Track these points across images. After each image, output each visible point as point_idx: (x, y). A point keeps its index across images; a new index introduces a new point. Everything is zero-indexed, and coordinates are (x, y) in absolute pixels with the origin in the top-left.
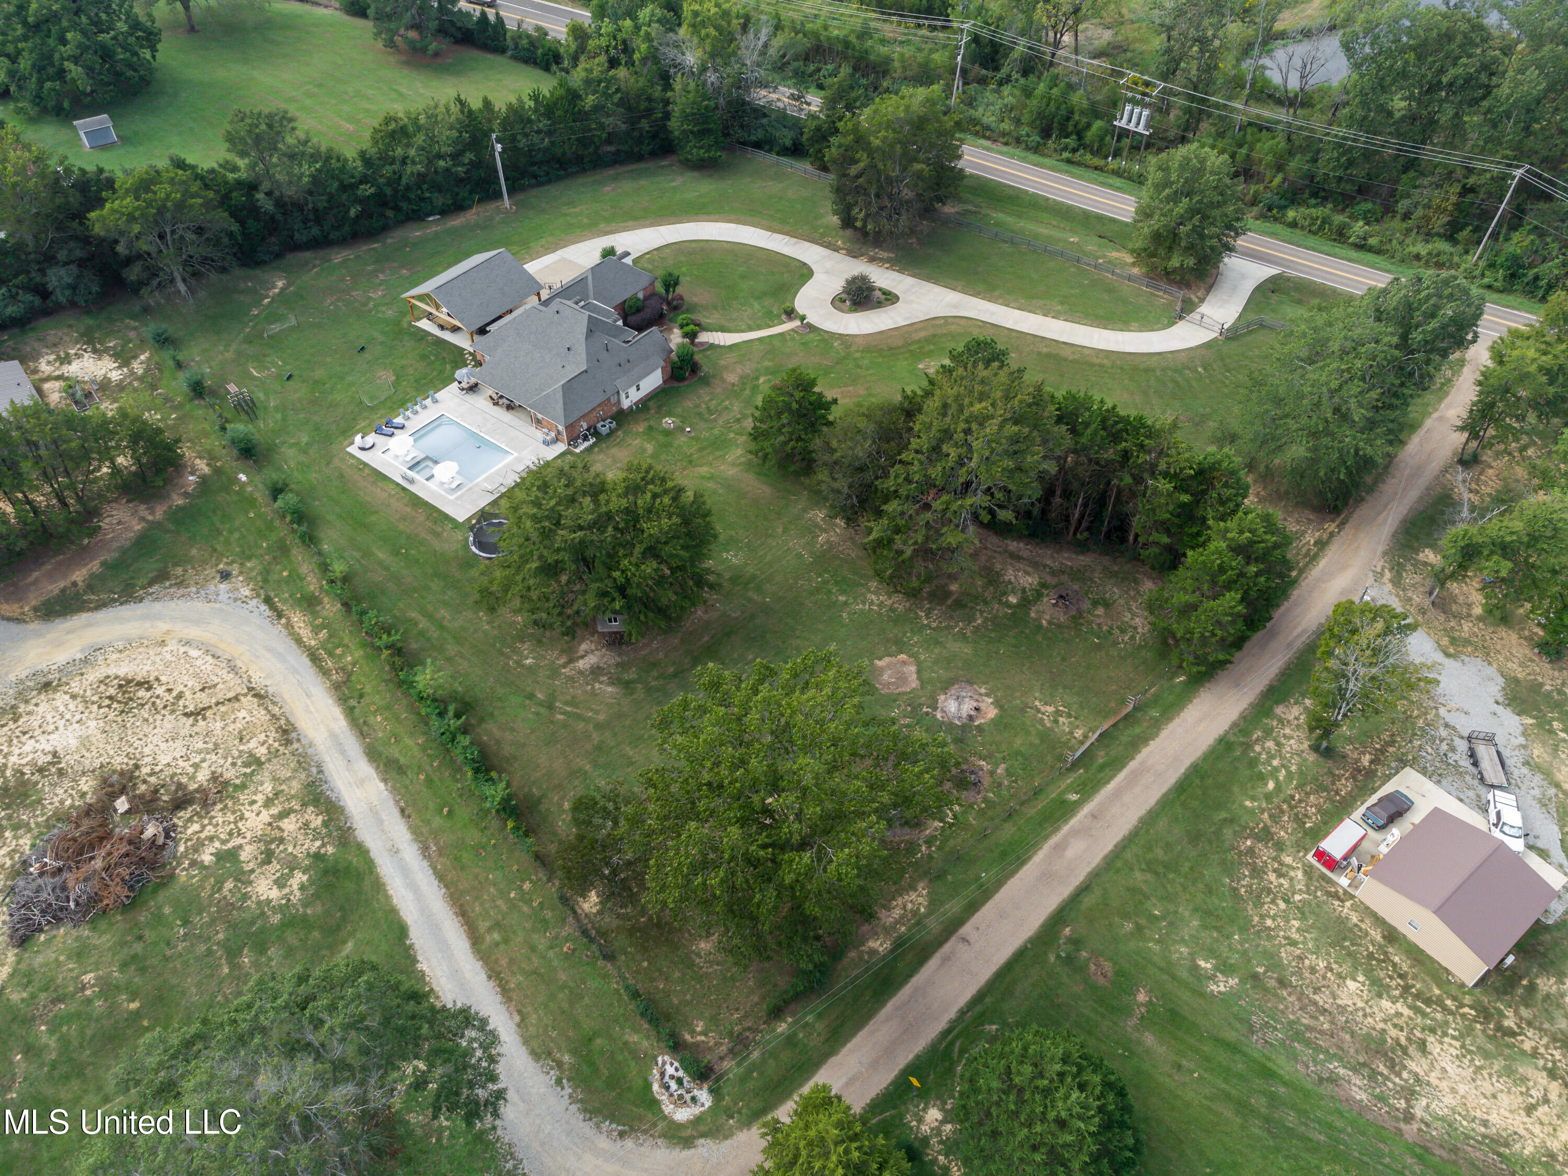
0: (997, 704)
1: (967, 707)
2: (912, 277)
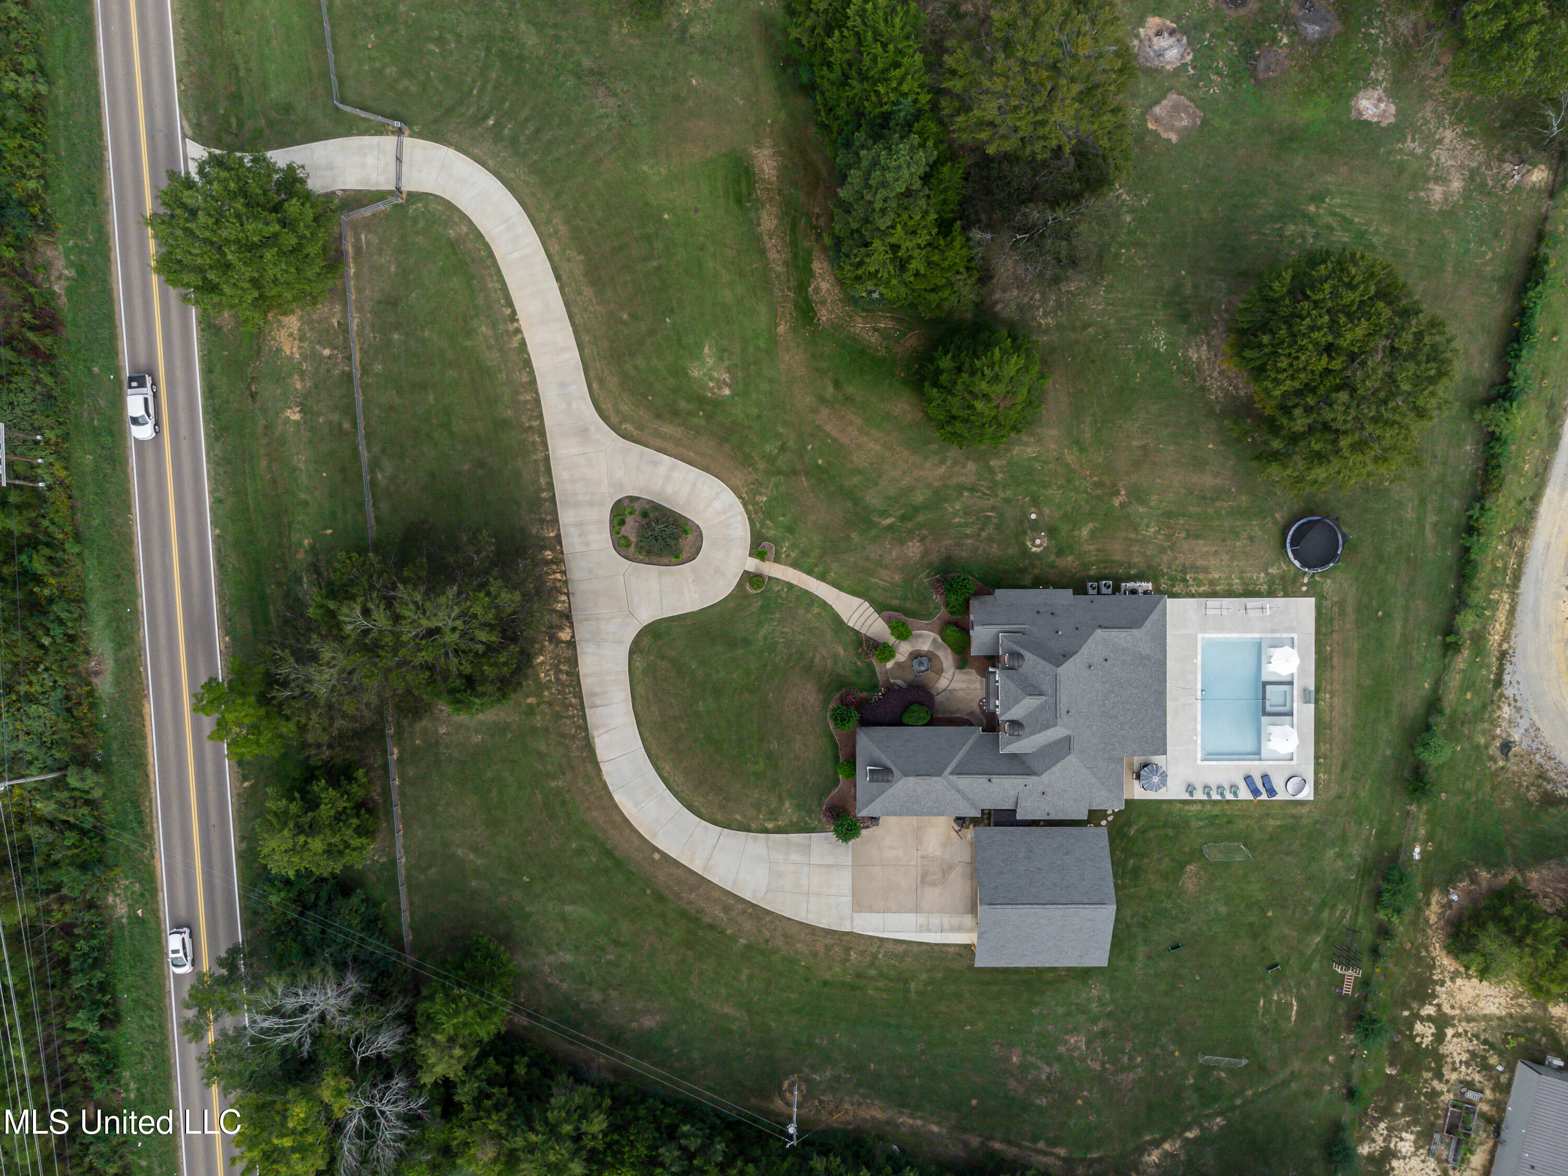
0: (1141, 22)
1: (1164, 42)
2: (555, 521)
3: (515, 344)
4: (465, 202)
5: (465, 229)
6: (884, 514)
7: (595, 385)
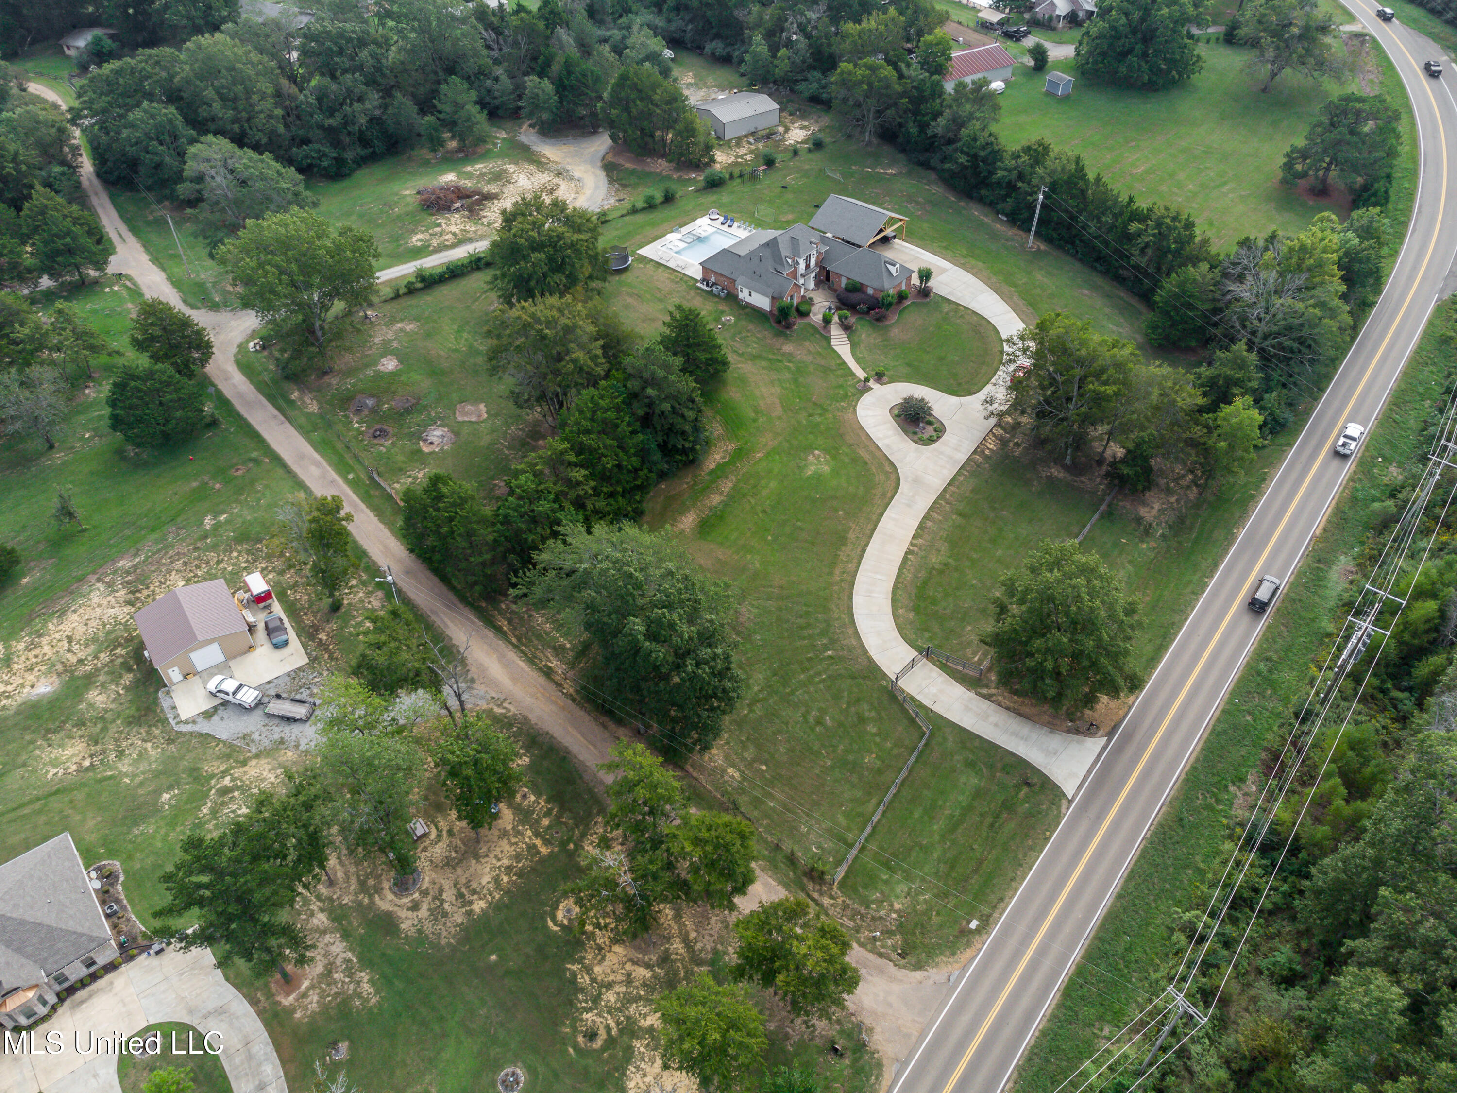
0: (432, 453)
1: (434, 439)
2: (969, 459)
3: (920, 541)
4: (887, 623)
5: (901, 611)
6: (788, 368)
7: (889, 495)
